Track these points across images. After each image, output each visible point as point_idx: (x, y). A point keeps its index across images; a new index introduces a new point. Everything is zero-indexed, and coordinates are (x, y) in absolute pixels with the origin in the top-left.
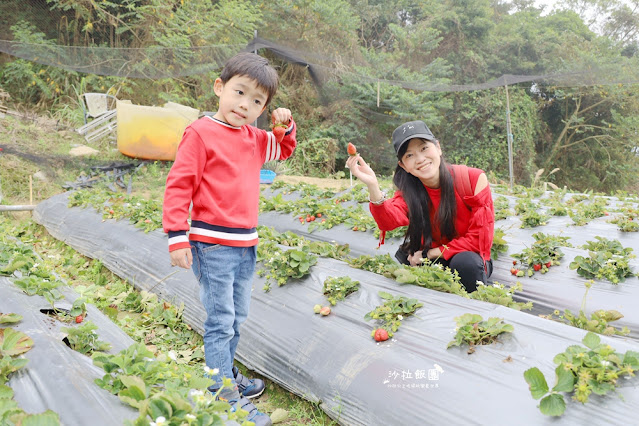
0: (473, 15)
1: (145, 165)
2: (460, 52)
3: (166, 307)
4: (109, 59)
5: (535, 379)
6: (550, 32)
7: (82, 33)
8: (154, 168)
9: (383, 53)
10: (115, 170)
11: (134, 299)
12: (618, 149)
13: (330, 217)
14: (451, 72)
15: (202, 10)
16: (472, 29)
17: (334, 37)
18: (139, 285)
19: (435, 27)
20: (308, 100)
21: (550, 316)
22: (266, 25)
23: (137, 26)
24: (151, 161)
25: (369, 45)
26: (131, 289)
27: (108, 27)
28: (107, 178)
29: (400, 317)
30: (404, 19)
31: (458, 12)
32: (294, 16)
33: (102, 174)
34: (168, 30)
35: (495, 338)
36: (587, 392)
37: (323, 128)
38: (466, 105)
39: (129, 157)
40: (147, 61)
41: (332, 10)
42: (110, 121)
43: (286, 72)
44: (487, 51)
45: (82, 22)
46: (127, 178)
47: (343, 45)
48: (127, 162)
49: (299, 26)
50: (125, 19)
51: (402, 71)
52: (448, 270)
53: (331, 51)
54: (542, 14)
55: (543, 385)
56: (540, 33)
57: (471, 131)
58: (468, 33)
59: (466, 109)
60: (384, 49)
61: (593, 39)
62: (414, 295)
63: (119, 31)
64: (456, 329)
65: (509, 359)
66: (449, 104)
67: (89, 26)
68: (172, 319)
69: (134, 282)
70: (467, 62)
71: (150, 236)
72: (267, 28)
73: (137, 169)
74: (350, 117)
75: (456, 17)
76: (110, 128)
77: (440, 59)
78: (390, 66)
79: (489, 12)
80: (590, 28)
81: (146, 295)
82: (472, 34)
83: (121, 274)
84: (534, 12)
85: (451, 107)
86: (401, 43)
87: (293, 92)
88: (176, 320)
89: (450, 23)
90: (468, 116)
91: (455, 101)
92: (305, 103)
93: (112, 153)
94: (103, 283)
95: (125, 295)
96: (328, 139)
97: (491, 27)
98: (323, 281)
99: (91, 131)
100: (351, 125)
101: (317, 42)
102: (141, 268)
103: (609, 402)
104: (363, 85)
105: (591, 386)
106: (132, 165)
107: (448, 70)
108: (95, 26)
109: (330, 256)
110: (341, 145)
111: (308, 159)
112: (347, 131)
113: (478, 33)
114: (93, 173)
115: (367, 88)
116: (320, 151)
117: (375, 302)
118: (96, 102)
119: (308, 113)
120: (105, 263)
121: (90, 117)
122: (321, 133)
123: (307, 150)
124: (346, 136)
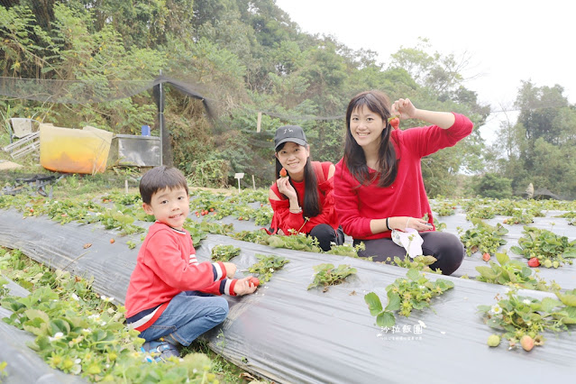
0: (331, 68)
1: (65, 177)
2: (323, 95)
3: (77, 280)
4: (35, 93)
5: (373, 300)
6: (388, 83)
7: (10, 72)
8: (73, 179)
9: (264, 95)
10: (38, 181)
11: (49, 277)
12: (438, 169)
13: (220, 210)
14: (317, 110)
15: (117, 56)
16: (331, 78)
17: (226, 81)
18: (54, 266)
19: (304, 76)
20: (205, 130)
21: (383, 263)
22: (171, 70)
23: (60, 67)
24: (71, 174)
25: (253, 89)
26: (47, 270)
27: (34, 67)
28: (30, 188)
29: (272, 270)
30: (281, 70)
31: (321, 66)
32: (193, 64)
33: (25, 185)
34: (88, 71)
35: (344, 279)
36: (410, 308)
37: (217, 152)
38: (328, 136)
39: (51, 171)
40: (69, 95)
41: (224, 60)
42: (34, 140)
43: (188, 108)
44: (343, 95)
45: (11, 62)
46: (48, 188)
47: (233, 88)
48: (49, 175)
49: (198, 73)
50: (50, 61)
51: (279, 109)
52: (310, 237)
53: (223, 92)
54: (382, 70)
55: (379, 306)
56: (381, 83)
57: (333, 156)
58: (329, 81)
59: (329, 138)
60: (265, 92)
61: (418, 88)
62: (282, 255)
63: (44, 71)
64: (314, 274)
65: (353, 293)
66: (315, 134)
67: (16, 65)
68: (83, 290)
69: (49, 264)
70: (328, 103)
71: (66, 227)
72: (172, 73)
73: (58, 180)
74: (239, 143)
75: (319, 69)
76: (34, 147)
77: (308, 100)
78: (270, 105)
79: (344, 66)
80: (416, 81)
81: (60, 273)
82: (331, 83)
83: (38, 259)
84: (376, 69)
85: (317, 136)
86: (278, 88)
87: (193, 124)
88: (86, 290)
89: (315, 74)
90: (330, 144)
91: (320, 133)
92: (203, 133)
93: (35, 168)
94: (21, 268)
95: (41, 275)
96: (222, 161)
97: (345, 78)
98: (210, 249)
99: (17, 149)
100: (241, 150)
101: (213, 84)
102: (57, 251)
103: (426, 315)
104: (250, 119)
105: (412, 303)
106: (53, 177)
107: (314, 109)
108: (22, 66)
109: (218, 233)
110: (233, 165)
111: (206, 176)
112: (238, 155)
113: (336, 82)
114: (17, 184)
115: (253, 121)
116: (216, 170)
117: (252, 261)
118: (21, 126)
119: (205, 140)
120: (24, 251)
121: (16, 138)
122: (217, 156)
123: (205, 169)
124: (236, 158)
